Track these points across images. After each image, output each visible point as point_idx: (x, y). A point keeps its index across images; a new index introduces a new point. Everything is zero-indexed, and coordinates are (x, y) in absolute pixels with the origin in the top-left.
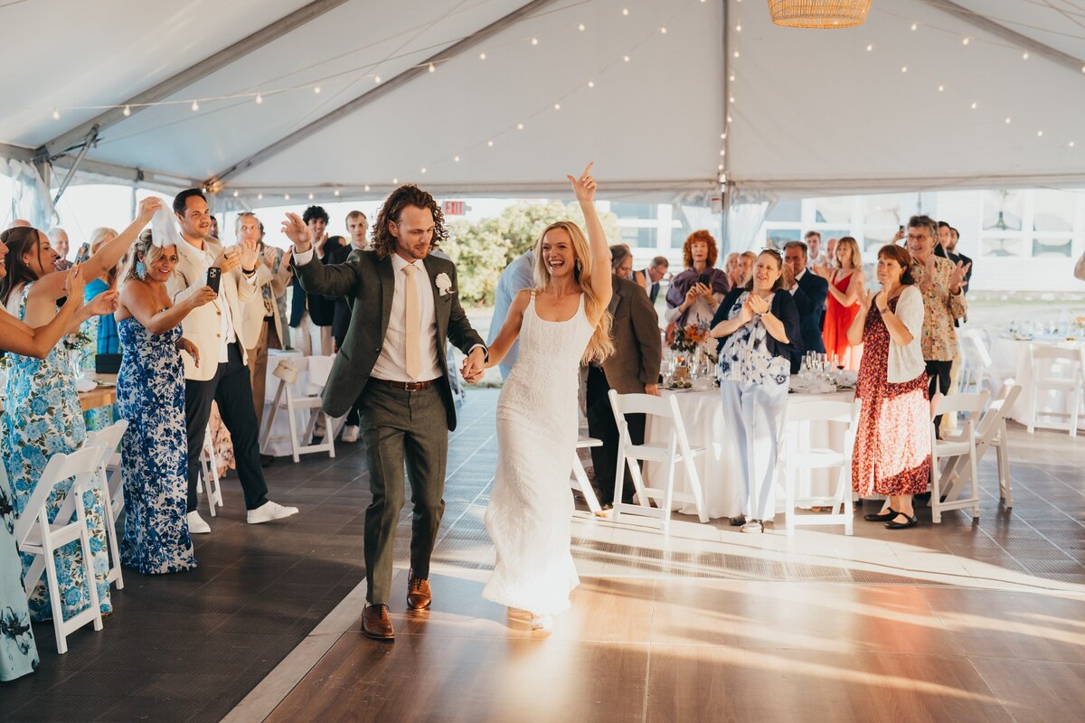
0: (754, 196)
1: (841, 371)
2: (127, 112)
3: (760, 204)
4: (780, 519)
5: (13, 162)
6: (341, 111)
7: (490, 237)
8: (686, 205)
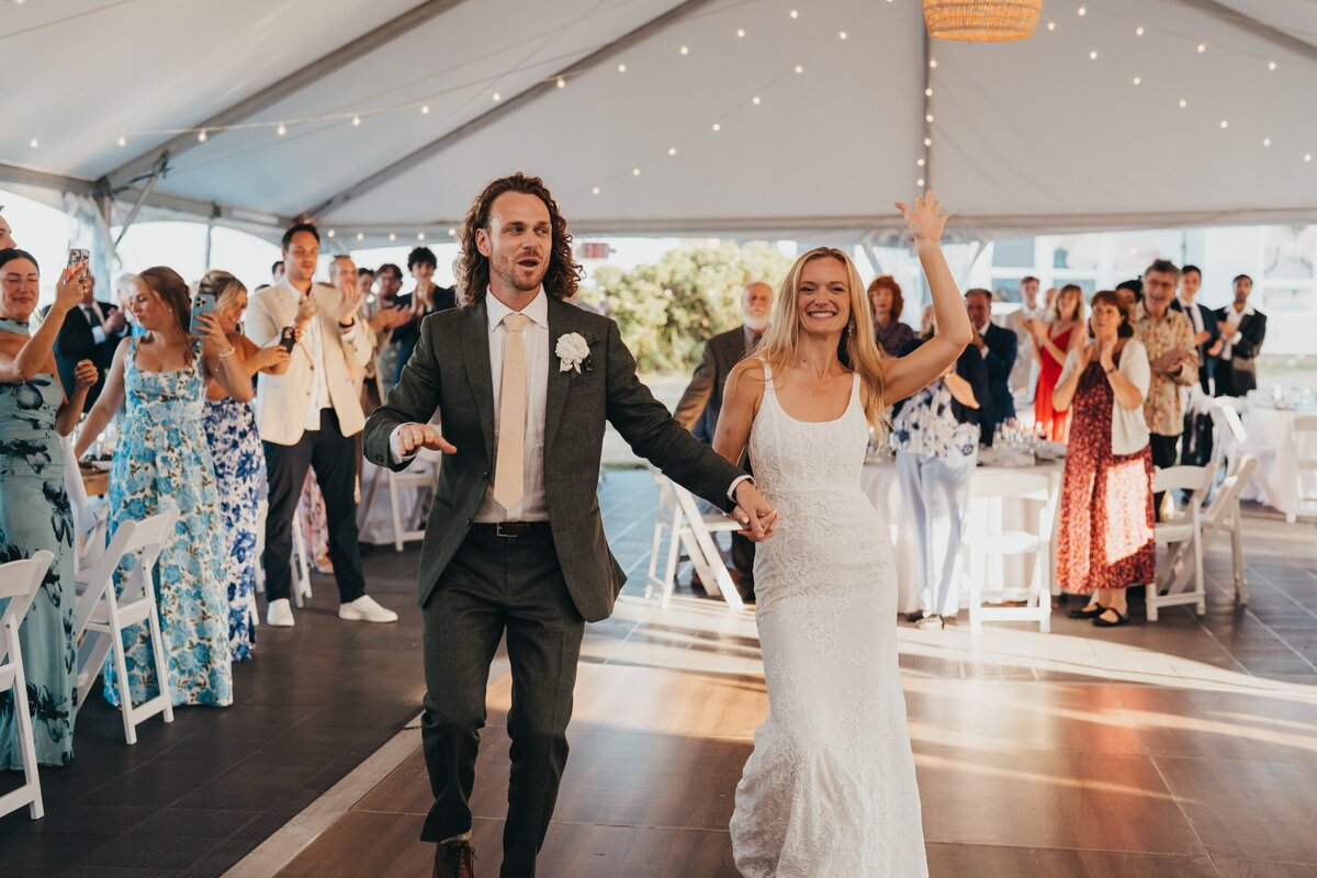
0: (961, 235)
1: (1044, 442)
2: (202, 137)
3: (968, 243)
4: (963, 614)
5: (70, 197)
6: (459, 133)
7: (646, 288)
8: (877, 245)
